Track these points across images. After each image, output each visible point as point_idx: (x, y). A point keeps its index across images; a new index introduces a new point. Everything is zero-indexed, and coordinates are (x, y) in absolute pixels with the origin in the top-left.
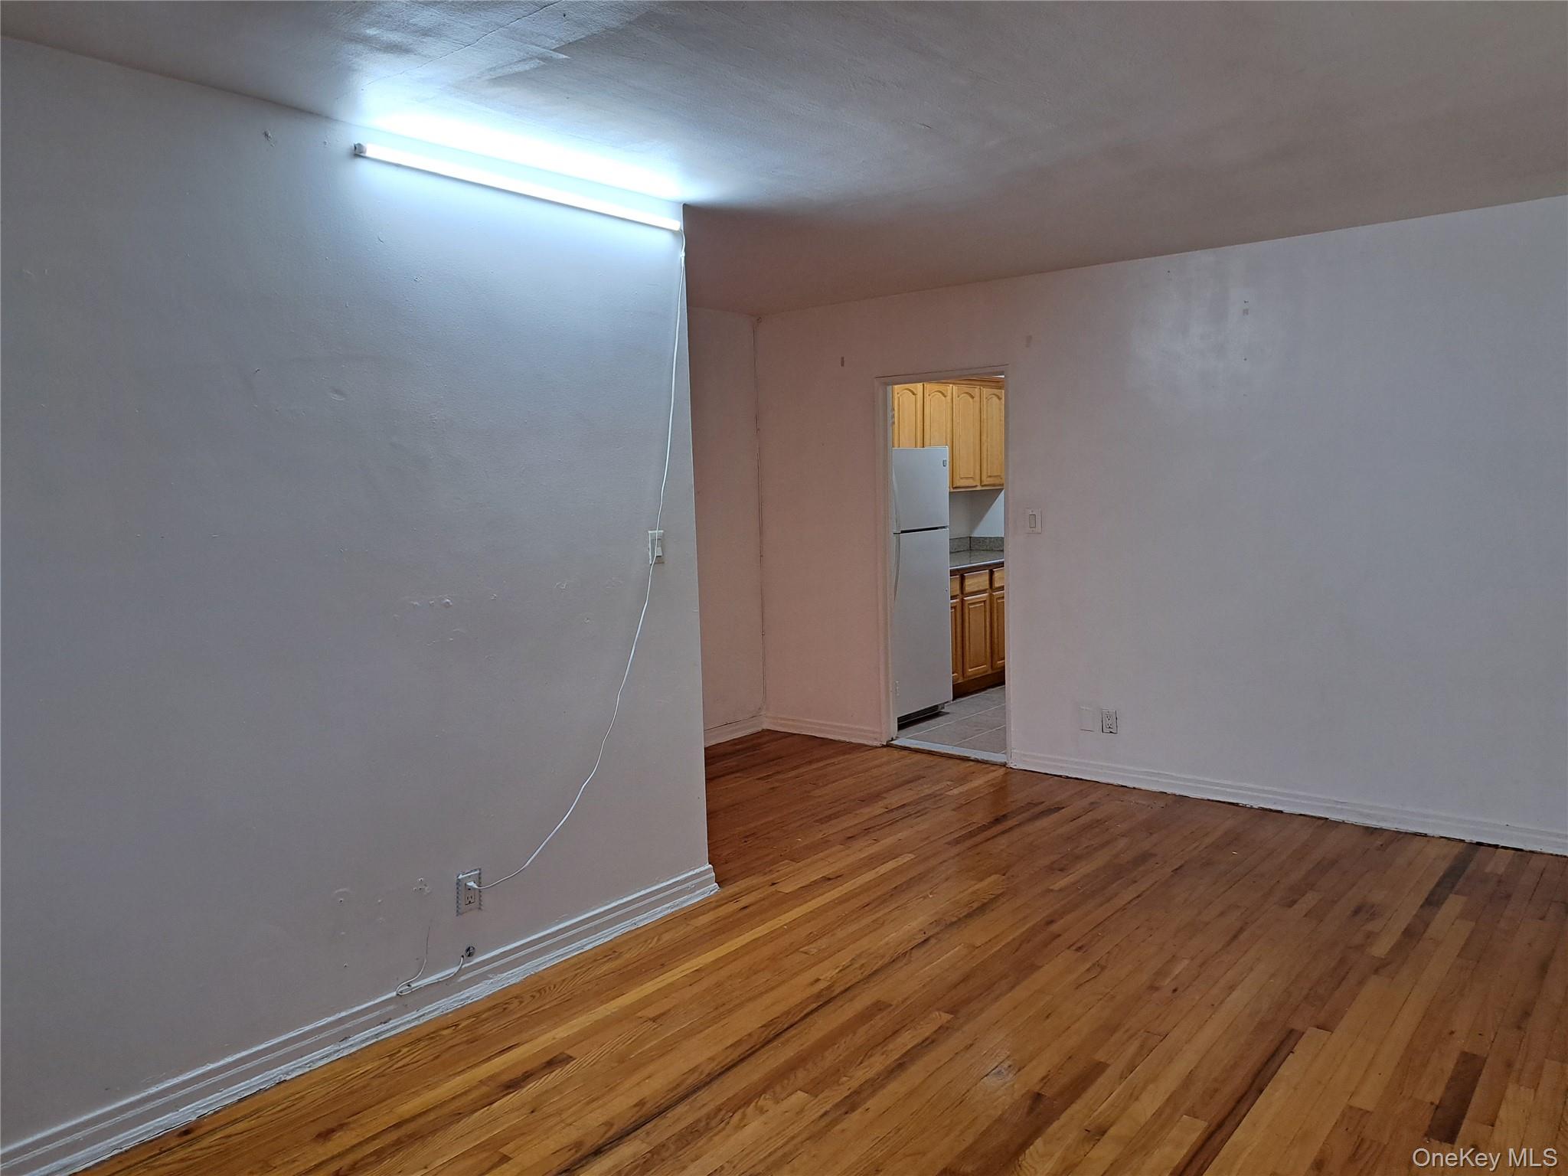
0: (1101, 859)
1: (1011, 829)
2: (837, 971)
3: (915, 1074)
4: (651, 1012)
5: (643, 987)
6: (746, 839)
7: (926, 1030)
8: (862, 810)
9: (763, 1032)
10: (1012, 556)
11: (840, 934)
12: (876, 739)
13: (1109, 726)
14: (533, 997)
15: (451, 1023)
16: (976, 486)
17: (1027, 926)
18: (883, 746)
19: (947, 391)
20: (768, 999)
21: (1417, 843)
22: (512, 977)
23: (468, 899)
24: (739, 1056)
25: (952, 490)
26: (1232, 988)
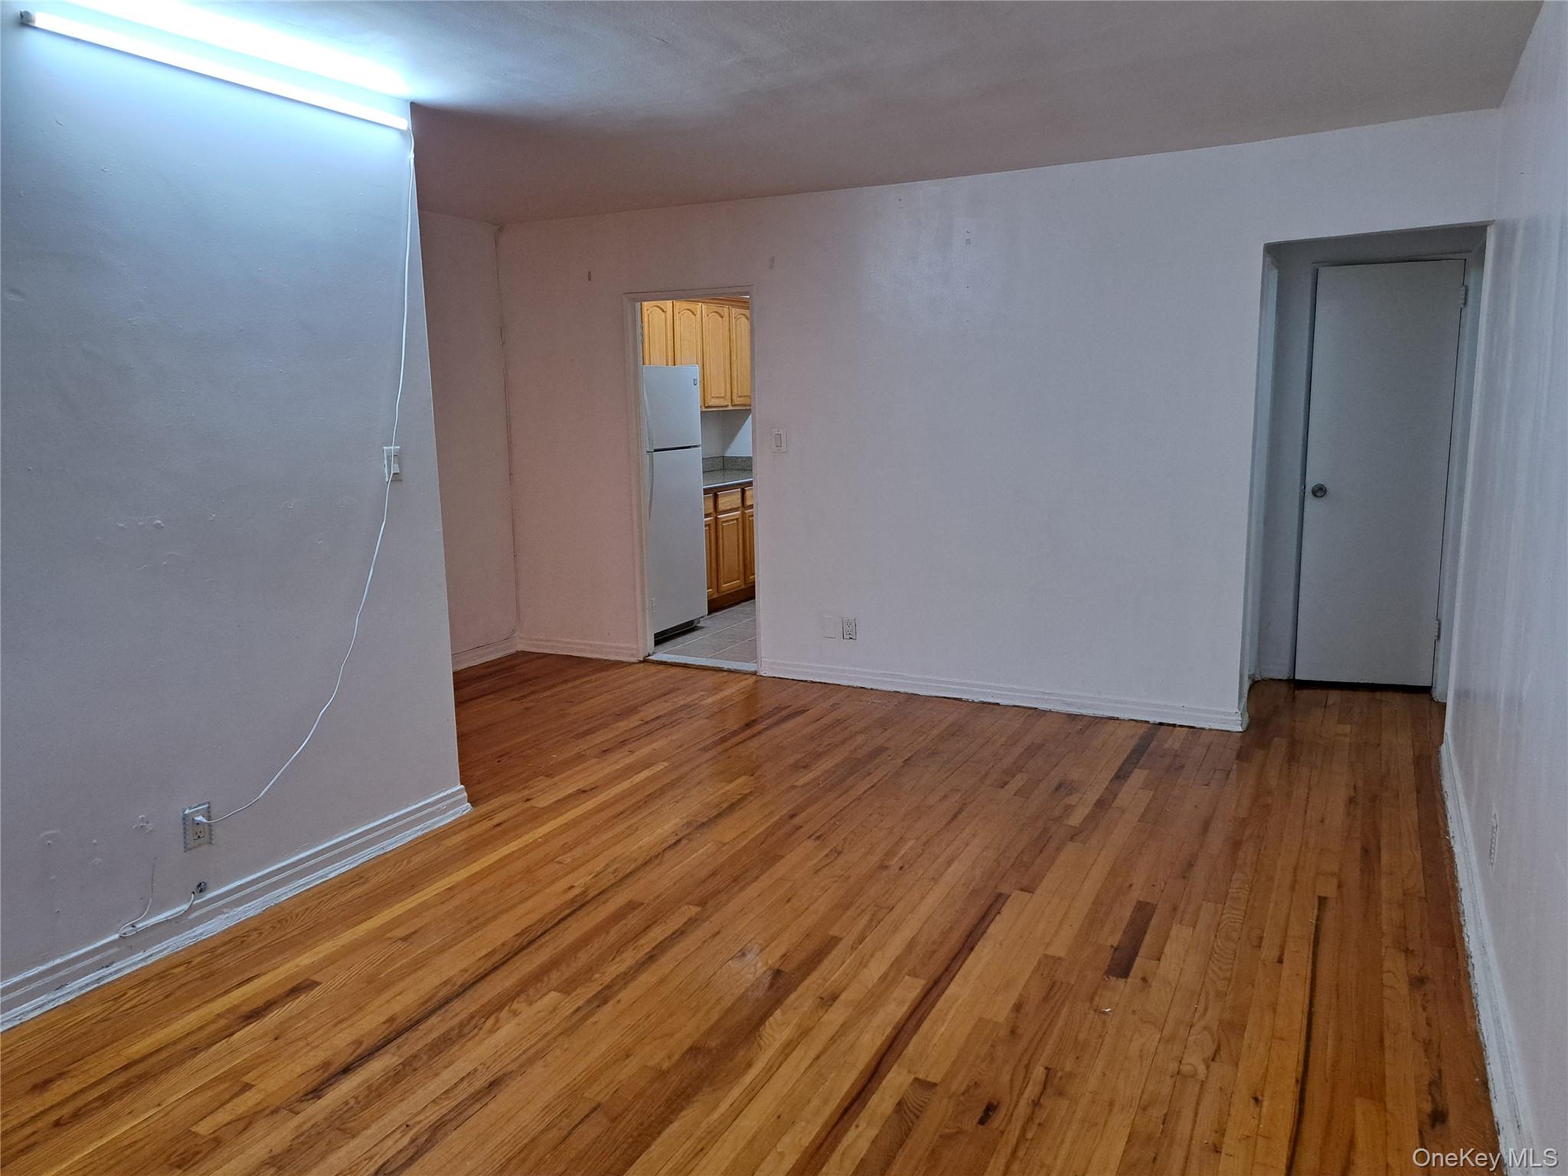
0: (839, 756)
1: (760, 733)
2: (592, 876)
3: (665, 964)
4: (400, 932)
5: (393, 909)
6: (500, 759)
7: (675, 922)
8: (617, 724)
9: (516, 941)
10: (761, 475)
11: (595, 842)
12: (632, 655)
13: (849, 633)
14: (274, 928)
15: (184, 960)
16: (727, 406)
17: (772, 821)
18: (640, 662)
19: (697, 308)
20: (521, 909)
21: (1110, 727)
22: (249, 910)
23: (196, 834)
24: (493, 965)
25: (704, 410)
26: (950, 862)
